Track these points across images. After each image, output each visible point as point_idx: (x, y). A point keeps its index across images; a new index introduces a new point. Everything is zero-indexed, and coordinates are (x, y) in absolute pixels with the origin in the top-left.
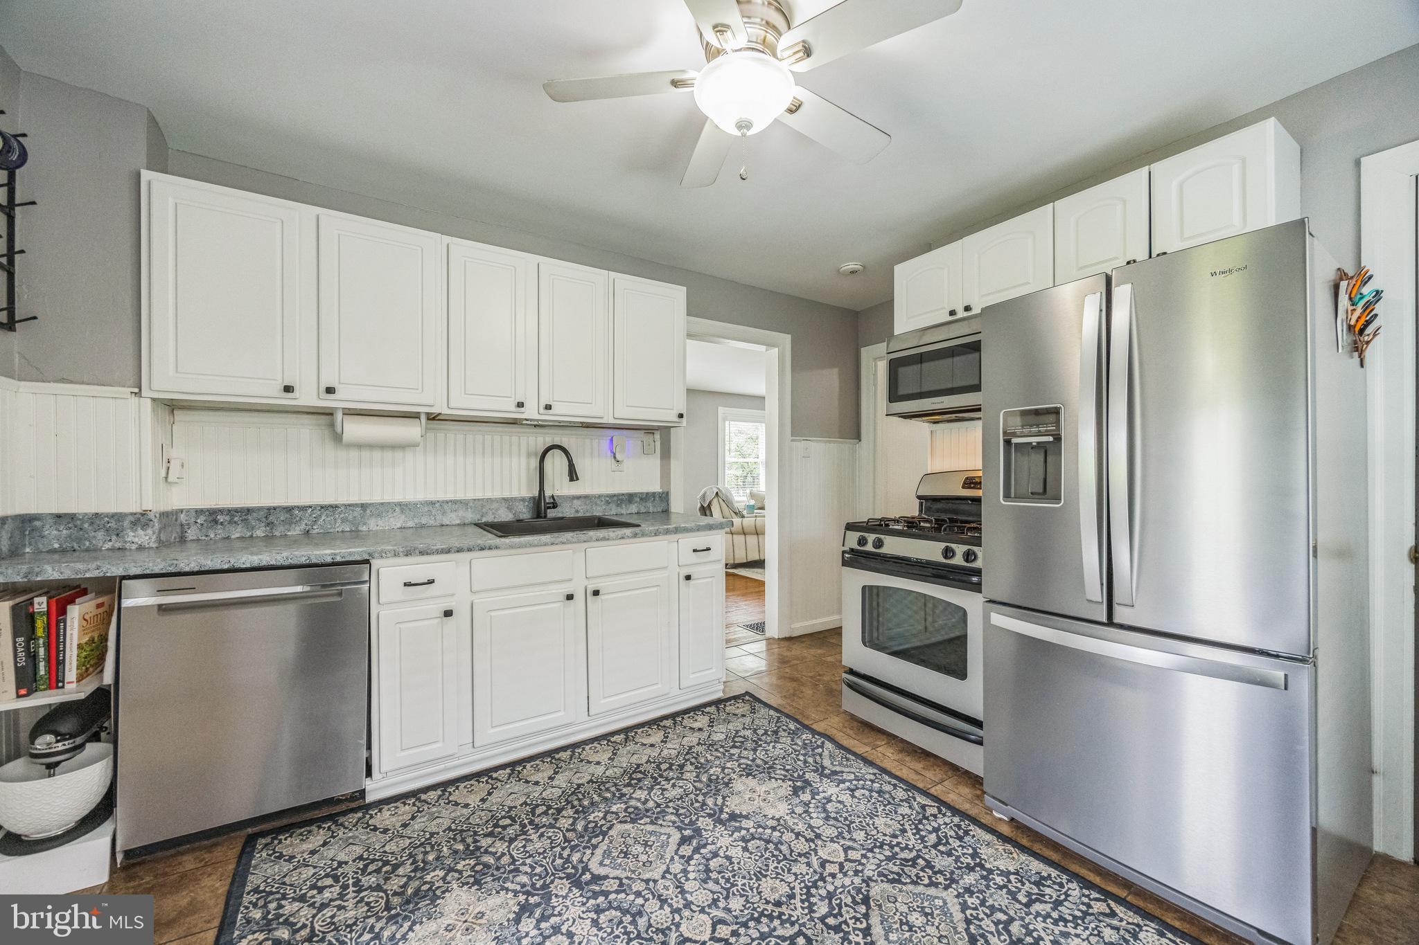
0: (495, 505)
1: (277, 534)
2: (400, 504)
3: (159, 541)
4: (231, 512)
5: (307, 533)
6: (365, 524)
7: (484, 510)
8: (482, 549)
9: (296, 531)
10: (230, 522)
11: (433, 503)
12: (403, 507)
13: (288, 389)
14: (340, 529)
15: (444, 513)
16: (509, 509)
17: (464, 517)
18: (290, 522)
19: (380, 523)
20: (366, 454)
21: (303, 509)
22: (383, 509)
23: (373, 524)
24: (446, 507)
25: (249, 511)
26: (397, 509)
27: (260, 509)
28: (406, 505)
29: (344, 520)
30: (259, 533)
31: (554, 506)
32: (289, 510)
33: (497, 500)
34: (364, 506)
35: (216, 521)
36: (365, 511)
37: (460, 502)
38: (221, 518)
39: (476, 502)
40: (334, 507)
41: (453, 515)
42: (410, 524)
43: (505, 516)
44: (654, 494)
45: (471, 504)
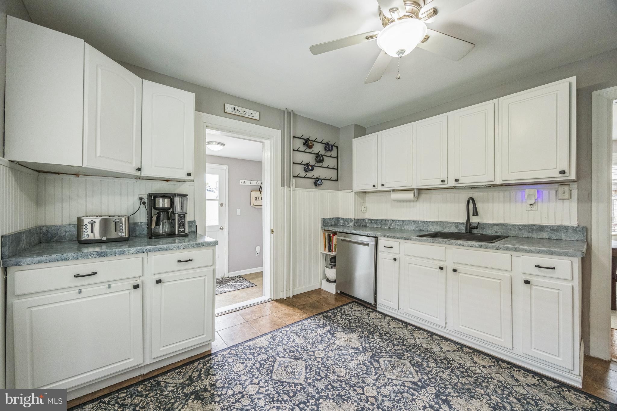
0: (449, 225)
1: (383, 227)
2: (414, 221)
3: (354, 225)
4: (374, 220)
5: (389, 228)
6: (403, 227)
7: (444, 227)
8: (405, 239)
9: (387, 227)
10: (374, 223)
11: (424, 222)
12: (415, 222)
13: (374, 186)
14: (397, 228)
15: (428, 226)
16: (456, 227)
17: (436, 228)
18: (386, 224)
19: (408, 227)
20: (405, 204)
21: (388, 220)
22: (409, 222)
23: (406, 228)
24: (429, 224)
25: (377, 220)
26: (413, 223)
27: (380, 220)
28: (416, 222)
29: (398, 225)
30: (379, 226)
31: (476, 228)
32: (385, 220)
33: (450, 223)
34: (403, 221)
35: (371, 222)
36: (403, 222)
37: (435, 222)
38: (373, 222)
39: (441, 223)
40: (396, 221)
41: (431, 227)
42: (417, 229)
43: (454, 230)
44: (566, 228)
45: (439, 223)
